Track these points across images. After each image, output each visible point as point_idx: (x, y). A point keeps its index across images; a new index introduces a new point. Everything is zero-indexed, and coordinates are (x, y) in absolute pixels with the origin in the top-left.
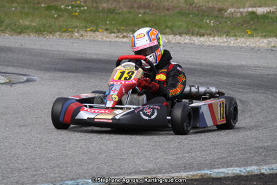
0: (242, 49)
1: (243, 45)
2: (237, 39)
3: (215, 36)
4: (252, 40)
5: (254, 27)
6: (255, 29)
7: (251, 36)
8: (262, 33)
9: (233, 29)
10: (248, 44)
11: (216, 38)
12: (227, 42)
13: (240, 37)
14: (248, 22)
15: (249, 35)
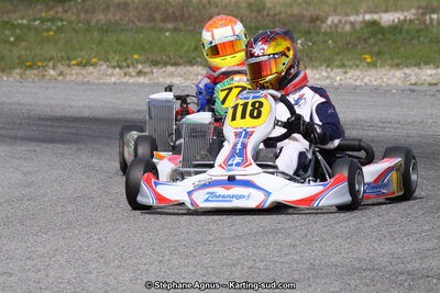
0: (358, 91)
1: (358, 83)
2: (346, 73)
4: (373, 72)
5: (376, 49)
6: (379, 53)
7: (373, 65)
8: (392, 59)
9: (338, 54)
10: (366, 80)
12: (328, 77)
13: (351, 67)
14: (365, 40)
15: (369, 64)
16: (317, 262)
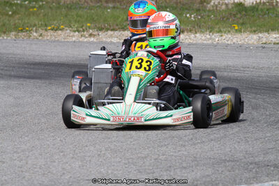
0: (229, 48)
1: (229, 42)
2: (222, 36)
3: (196, 33)
4: (239, 35)
5: (241, 21)
6: (243, 24)
7: (239, 31)
8: (251, 28)
9: (217, 24)
10: (235, 41)
11: (198, 35)
12: (211, 39)
13: (225, 32)
14: (235, 15)
15: (236, 30)
16: (198, 156)
